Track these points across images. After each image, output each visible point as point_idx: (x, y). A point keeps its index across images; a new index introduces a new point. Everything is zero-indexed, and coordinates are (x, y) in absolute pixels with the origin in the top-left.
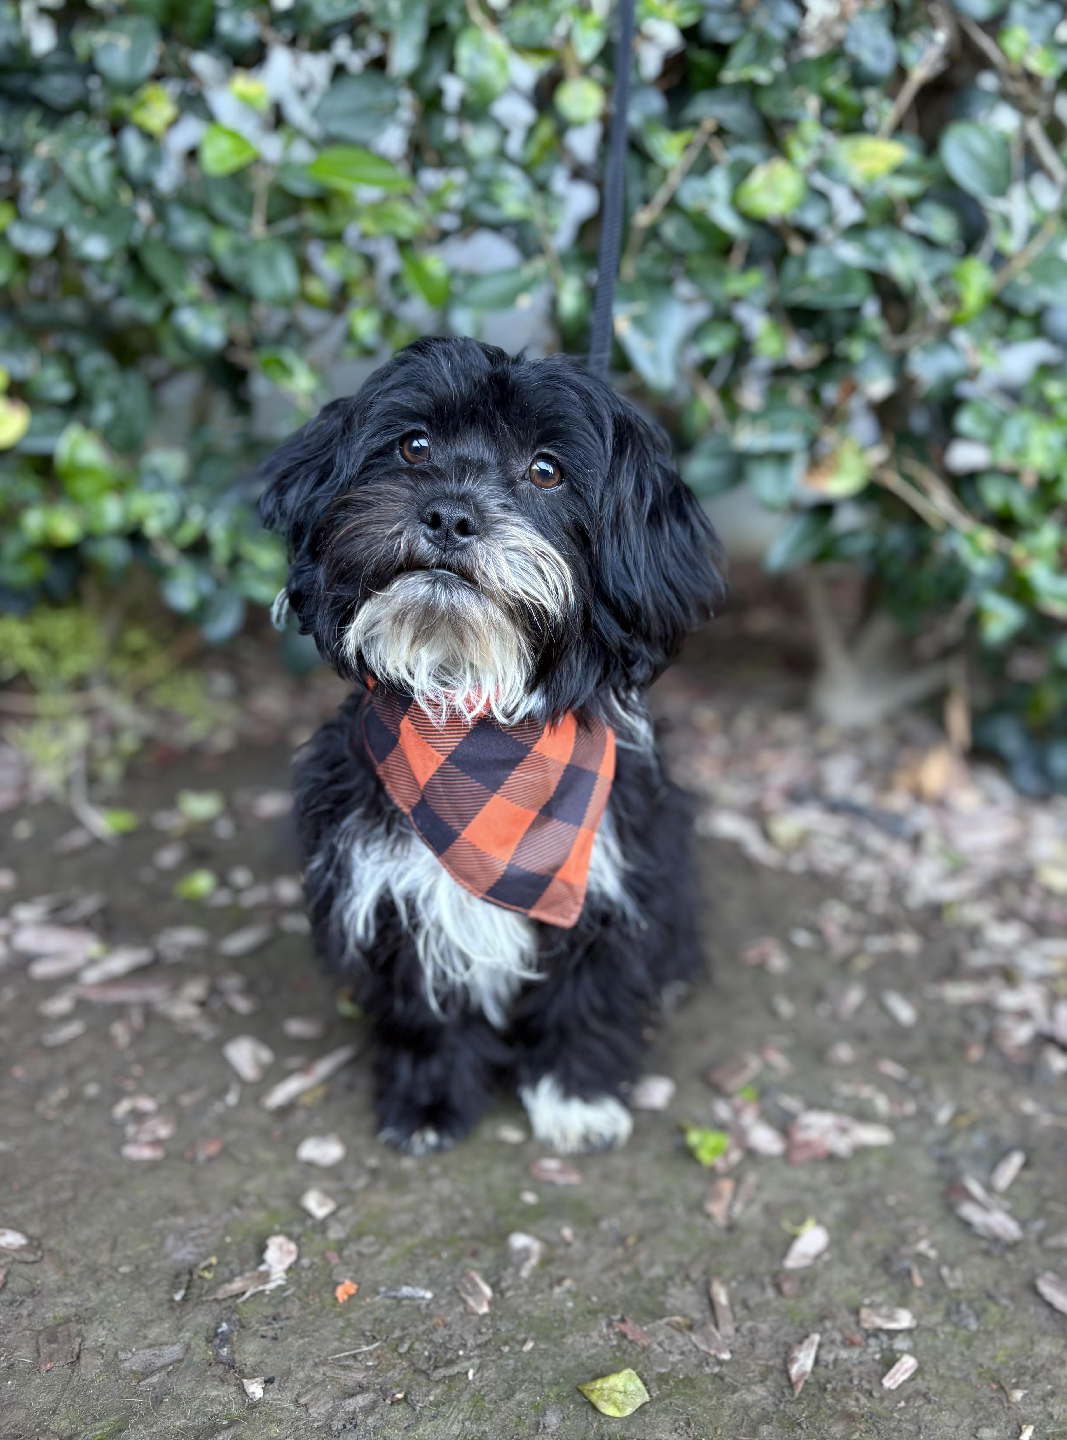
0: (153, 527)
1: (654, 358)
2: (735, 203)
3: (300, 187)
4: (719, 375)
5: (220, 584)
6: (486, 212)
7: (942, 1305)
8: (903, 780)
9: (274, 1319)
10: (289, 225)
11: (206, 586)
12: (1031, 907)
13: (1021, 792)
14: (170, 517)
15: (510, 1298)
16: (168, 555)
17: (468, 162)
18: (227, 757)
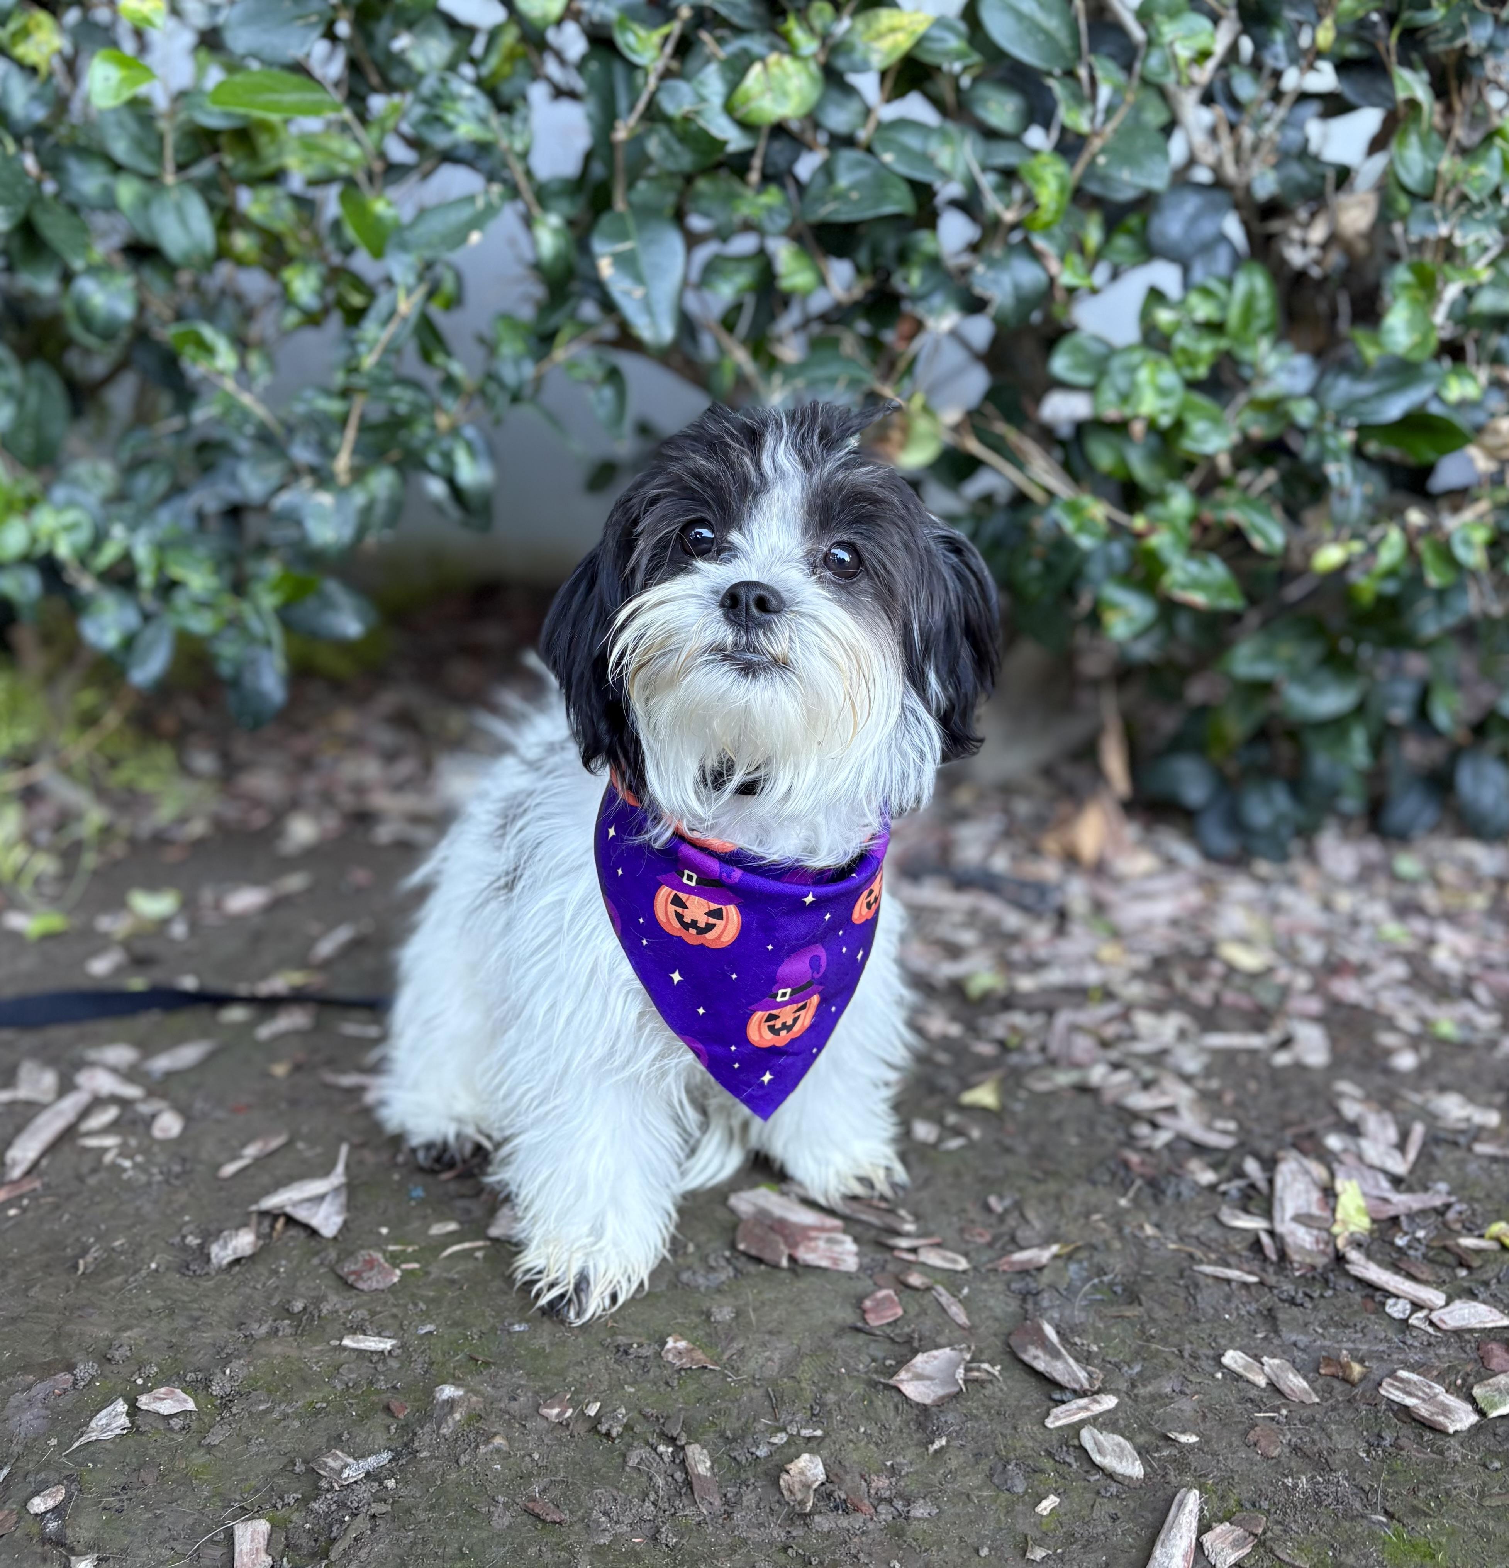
0: (63, 549)
1: (647, 306)
2: (729, 108)
3: (212, 119)
4: (744, 325)
5: (147, 617)
6: (440, 140)
7: (985, 1465)
8: (1051, 844)
9: (124, 1488)
10: (204, 169)
11: (131, 618)
12: (1202, 994)
13: (1209, 855)
14: (84, 536)
15: (422, 1459)
16: (87, 584)
17: (414, 79)
18: (198, 845)
